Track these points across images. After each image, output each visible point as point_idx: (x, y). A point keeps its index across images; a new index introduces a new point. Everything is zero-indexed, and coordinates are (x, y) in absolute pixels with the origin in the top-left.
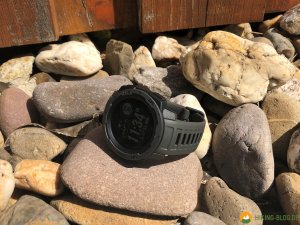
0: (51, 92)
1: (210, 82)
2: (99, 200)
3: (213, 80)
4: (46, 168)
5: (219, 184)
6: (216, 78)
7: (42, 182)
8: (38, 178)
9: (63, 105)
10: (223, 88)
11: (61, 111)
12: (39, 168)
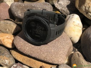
0: (17, 6)
1: (84, 10)
2: (25, 52)
3: (85, 9)
4: (9, 38)
5: (78, 55)
6: (87, 9)
7: (6, 43)
8: (5, 41)
9: (21, 12)
10: (89, 13)
11: (20, 15)
12: (6, 37)
